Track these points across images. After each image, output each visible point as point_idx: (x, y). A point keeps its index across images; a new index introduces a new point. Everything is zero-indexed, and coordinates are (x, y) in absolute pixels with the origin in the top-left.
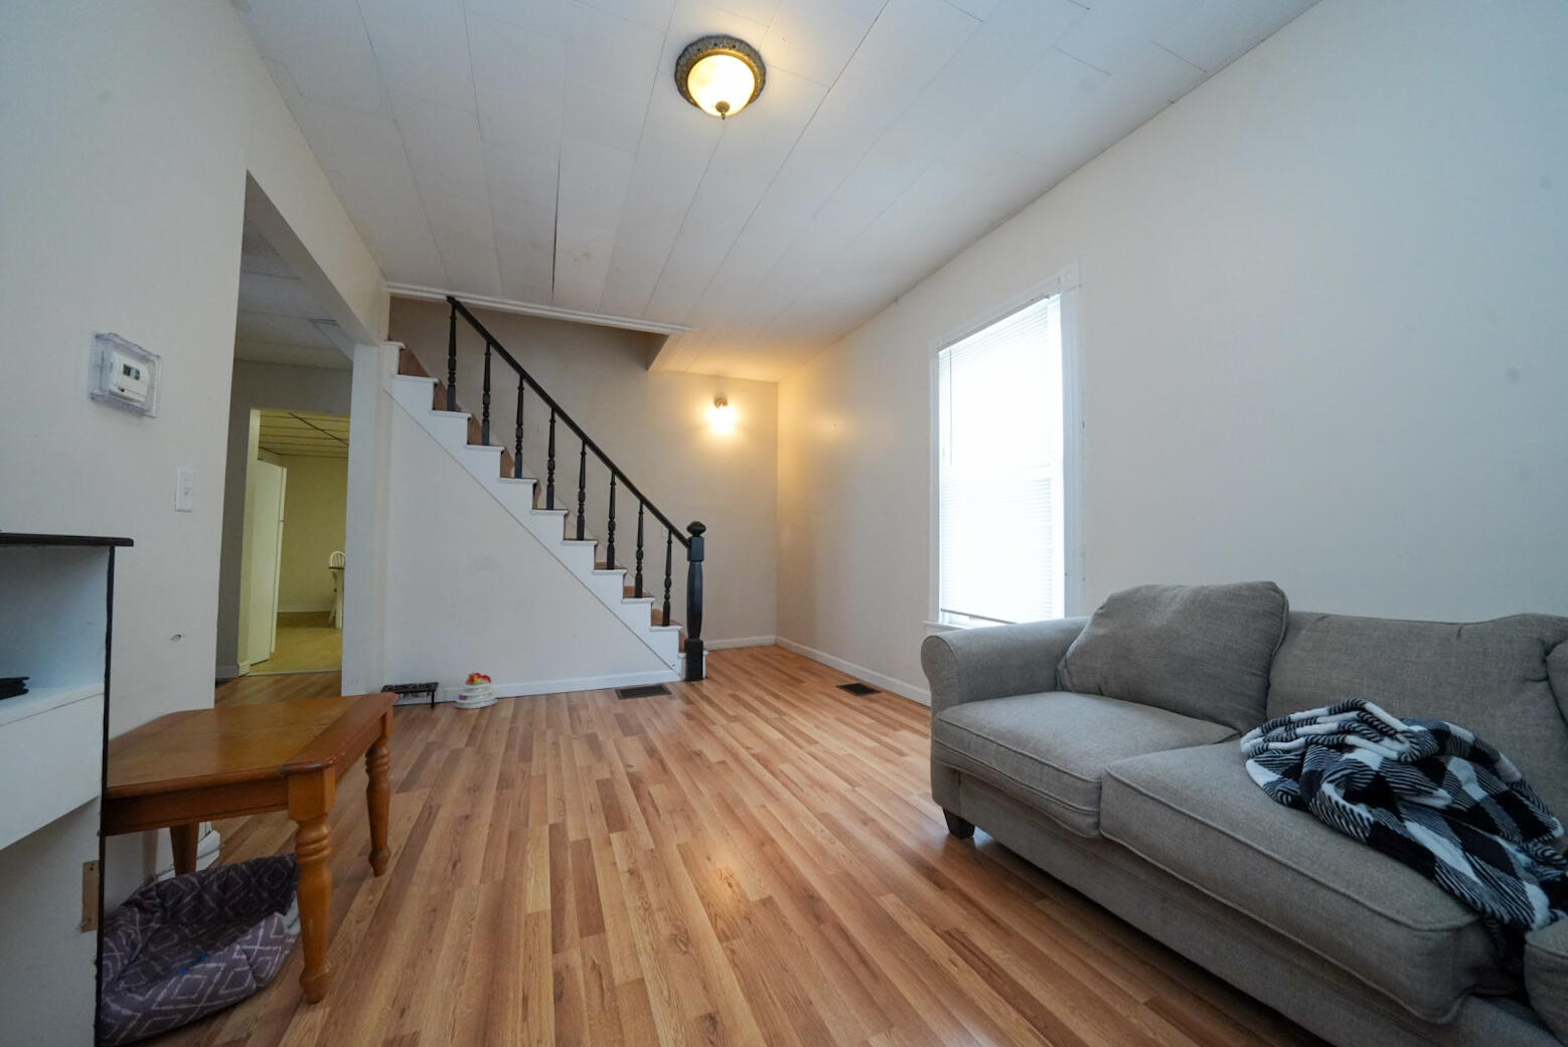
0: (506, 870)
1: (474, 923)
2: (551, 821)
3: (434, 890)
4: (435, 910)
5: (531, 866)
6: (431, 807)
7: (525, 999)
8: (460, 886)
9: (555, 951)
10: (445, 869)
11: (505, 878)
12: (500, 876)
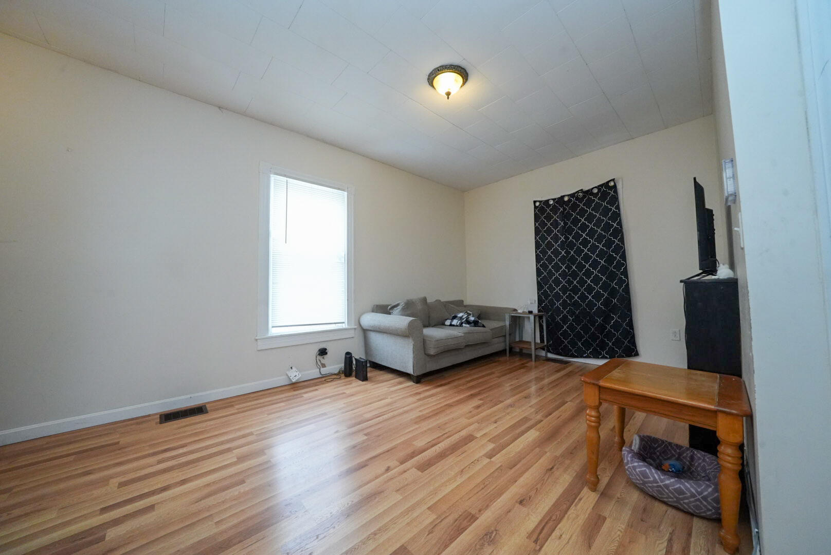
0: (533, 450)
1: (559, 440)
2: (488, 460)
3: (567, 462)
4: (571, 453)
5: (522, 446)
6: (536, 541)
7: (558, 418)
8: (556, 456)
9: (542, 421)
10: (558, 469)
11: (536, 447)
12: (537, 450)
